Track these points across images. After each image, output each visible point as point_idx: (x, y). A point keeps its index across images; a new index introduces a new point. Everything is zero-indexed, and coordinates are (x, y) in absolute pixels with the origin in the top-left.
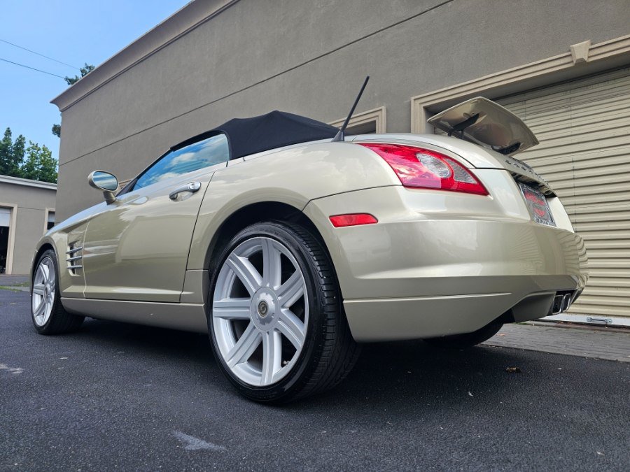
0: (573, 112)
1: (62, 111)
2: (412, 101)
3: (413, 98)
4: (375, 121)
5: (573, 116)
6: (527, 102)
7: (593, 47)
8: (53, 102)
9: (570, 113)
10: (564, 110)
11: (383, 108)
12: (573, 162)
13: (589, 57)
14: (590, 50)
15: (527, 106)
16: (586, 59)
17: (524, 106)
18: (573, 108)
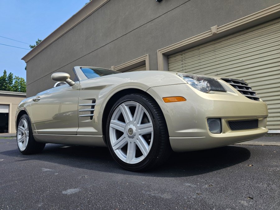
0: (216, 52)
1: (26, 62)
2: (158, 52)
3: (158, 50)
4: (145, 60)
5: (216, 54)
6: (200, 49)
7: (218, 27)
8: (22, 59)
9: (215, 53)
10: (213, 52)
11: (147, 55)
12: (217, 72)
13: (217, 32)
14: (217, 29)
15: (200, 51)
16: (216, 32)
17: (199, 51)
18: (216, 51)
